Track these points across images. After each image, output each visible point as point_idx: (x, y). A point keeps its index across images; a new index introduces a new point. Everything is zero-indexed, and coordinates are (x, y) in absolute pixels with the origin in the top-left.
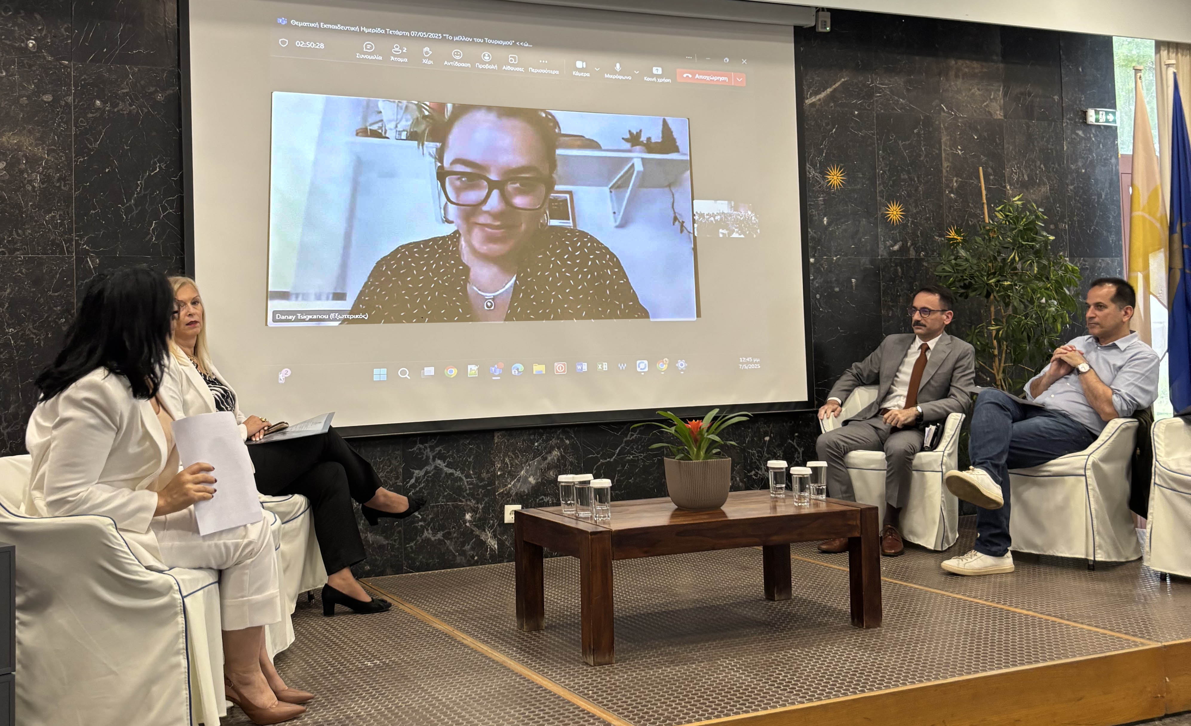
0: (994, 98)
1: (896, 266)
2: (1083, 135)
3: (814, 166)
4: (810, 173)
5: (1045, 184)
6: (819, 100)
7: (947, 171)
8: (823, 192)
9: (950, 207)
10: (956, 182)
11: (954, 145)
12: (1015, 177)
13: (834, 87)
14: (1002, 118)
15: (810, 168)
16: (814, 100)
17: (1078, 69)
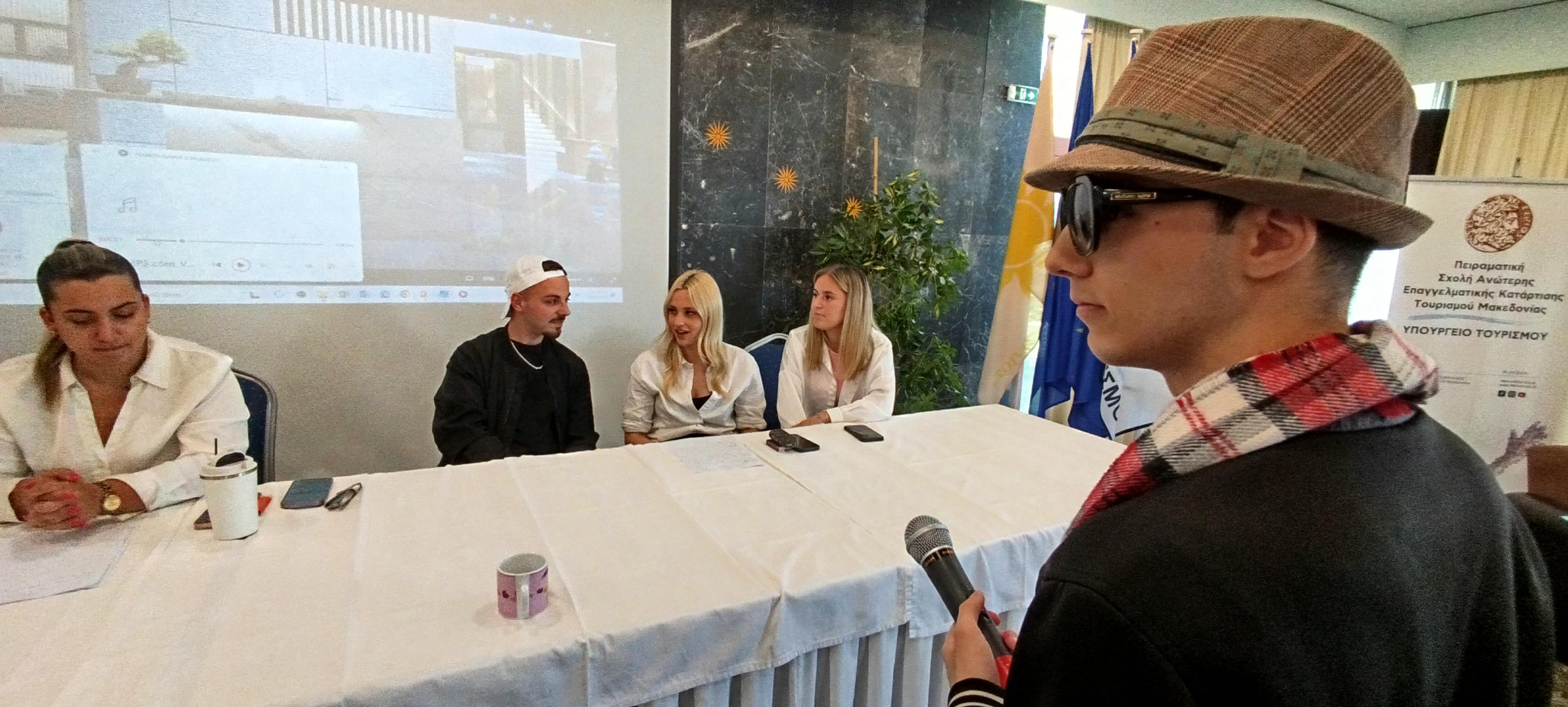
0: (911, 64)
1: (784, 236)
2: (1001, 112)
3: (692, 121)
4: (687, 129)
5: (955, 159)
6: (704, 45)
7: (850, 139)
8: (702, 151)
9: (850, 177)
10: (859, 151)
11: (861, 111)
12: (925, 151)
13: (723, 31)
14: (918, 86)
15: (687, 124)
16: (696, 45)
17: (1006, 43)
